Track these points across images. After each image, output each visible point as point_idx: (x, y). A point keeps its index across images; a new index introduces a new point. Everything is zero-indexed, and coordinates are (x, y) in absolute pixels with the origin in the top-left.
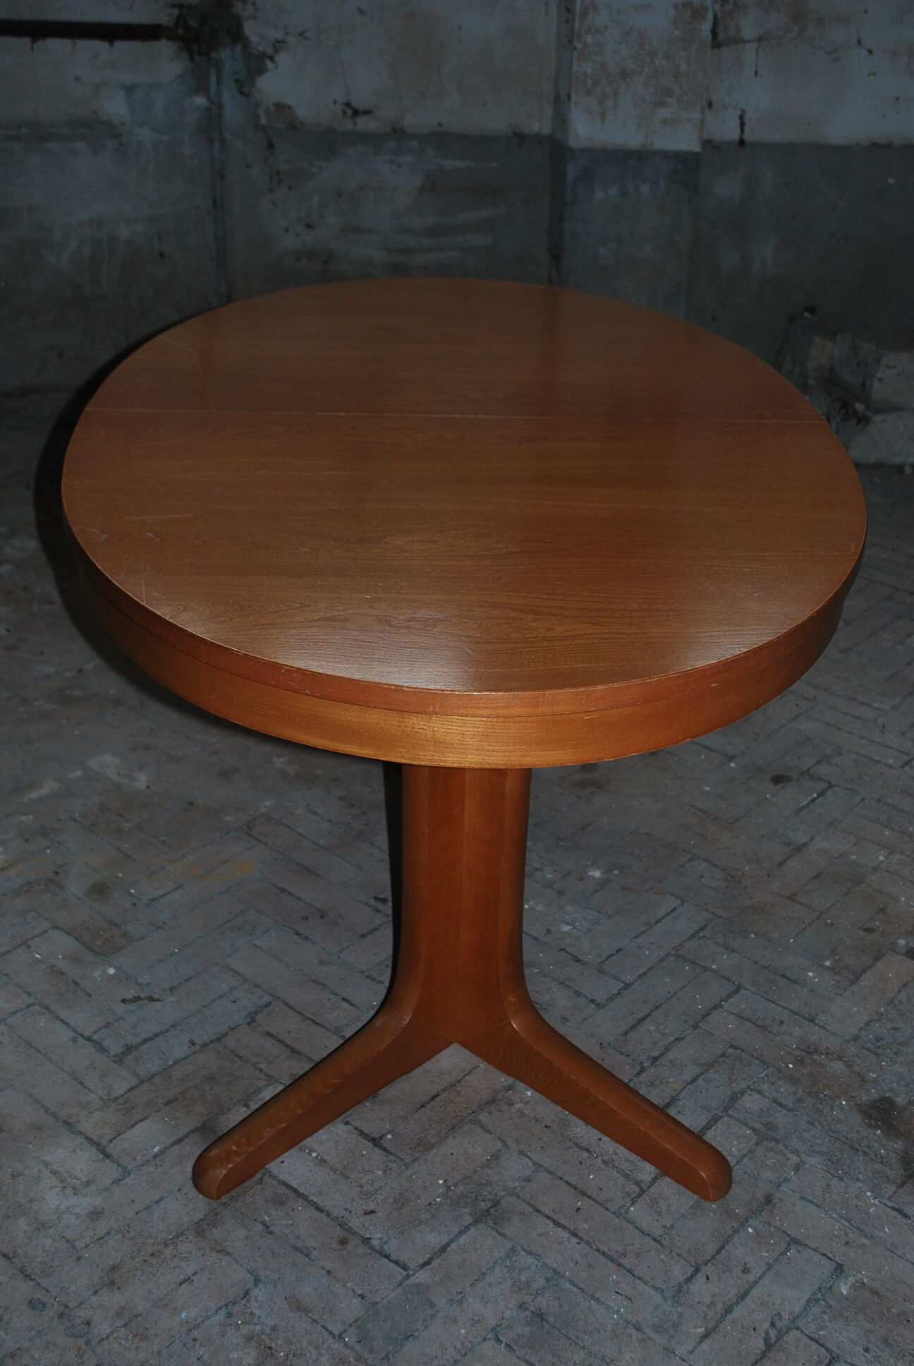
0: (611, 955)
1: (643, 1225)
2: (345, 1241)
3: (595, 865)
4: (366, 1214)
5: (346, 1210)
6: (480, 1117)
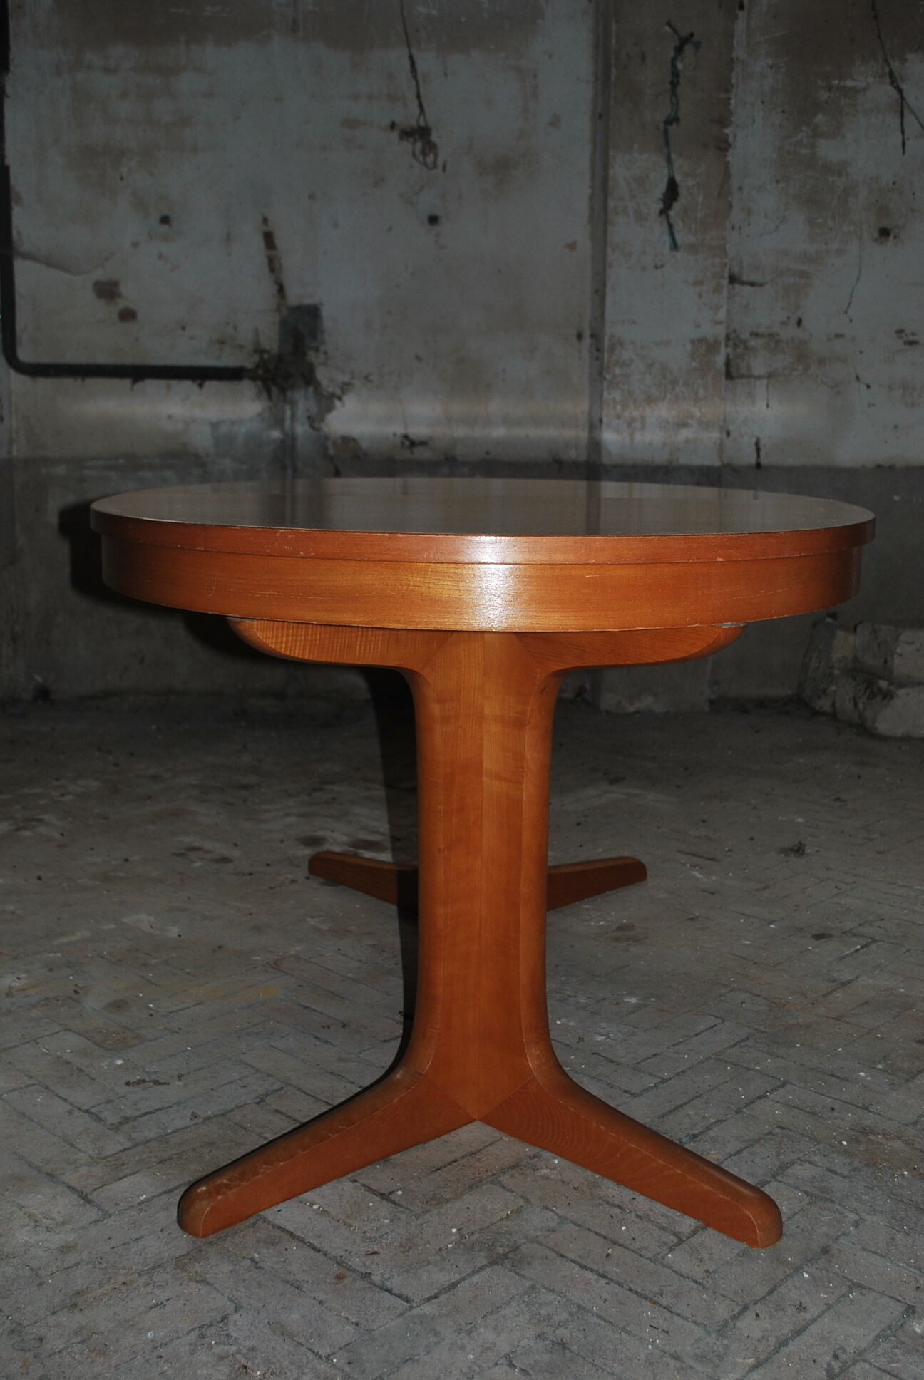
0: (647, 1058)
1: (682, 1269)
2: (341, 1276)
3: (630, 994)
4: (367, 1255)
5: (346, 1251)
6: (501, 1179)
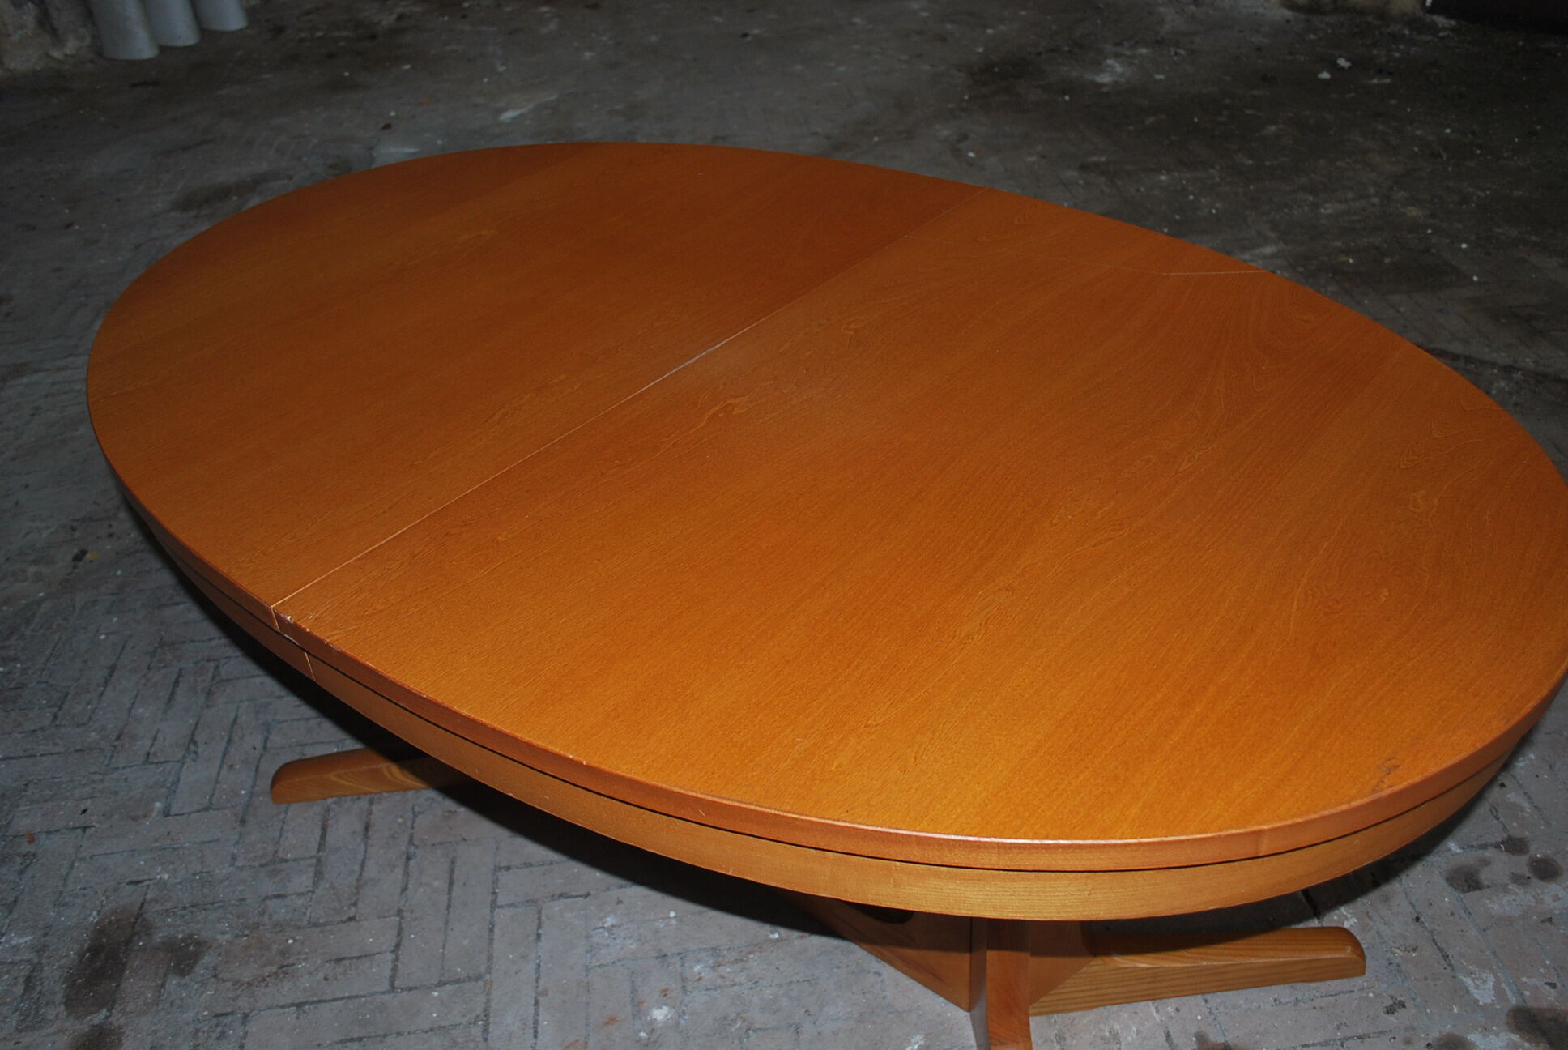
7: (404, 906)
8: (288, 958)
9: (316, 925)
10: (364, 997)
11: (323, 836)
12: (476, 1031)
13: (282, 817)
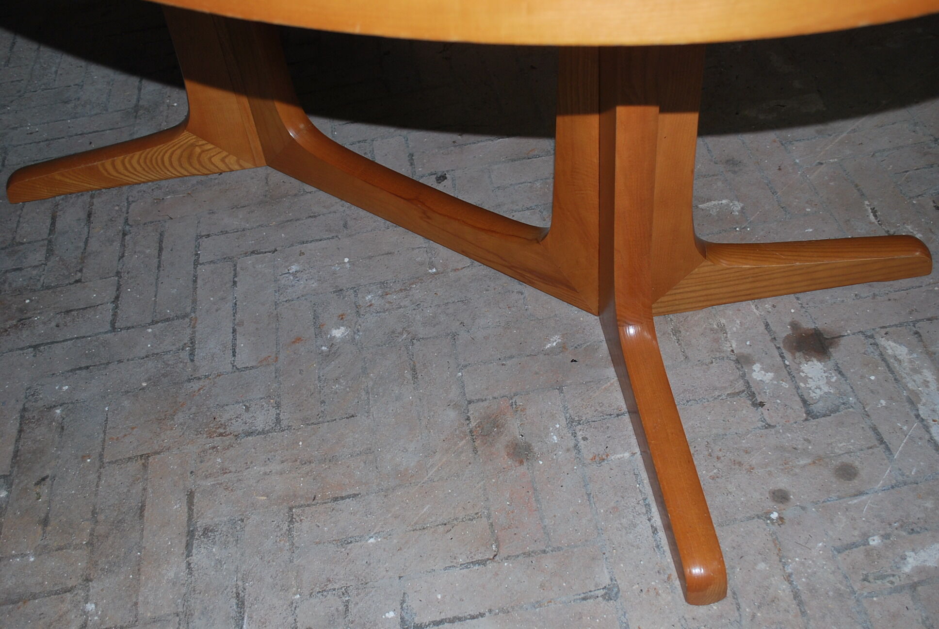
7: (121, 269)
8: (26, 313)
9: (48, 288)
10: (90, 337)
11: (53, 224)
12: (185, 355)
13: (18, 213)
